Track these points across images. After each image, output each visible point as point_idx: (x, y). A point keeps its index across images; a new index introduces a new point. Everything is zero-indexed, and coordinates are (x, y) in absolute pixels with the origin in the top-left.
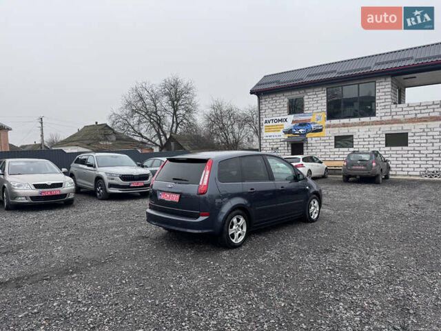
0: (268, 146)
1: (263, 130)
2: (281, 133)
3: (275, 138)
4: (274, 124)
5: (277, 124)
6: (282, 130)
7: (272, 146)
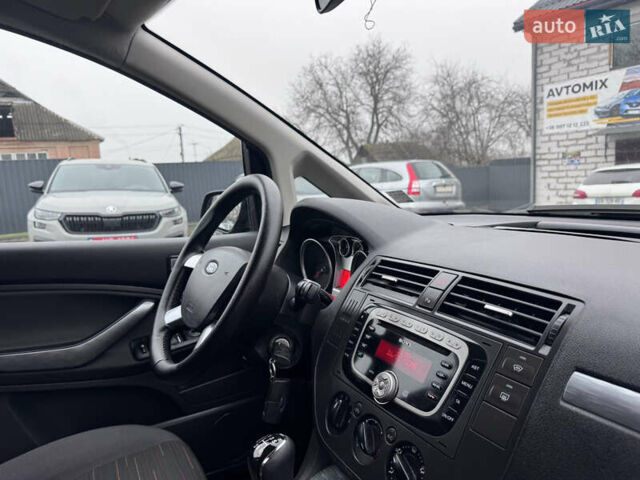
0: (555, 149)
1: (544, 114)
2: (590, 116)
3: (573, 128)
4: (572, 95)
5: (581, 94)
6: (591, 110)
7: (564, 149)
